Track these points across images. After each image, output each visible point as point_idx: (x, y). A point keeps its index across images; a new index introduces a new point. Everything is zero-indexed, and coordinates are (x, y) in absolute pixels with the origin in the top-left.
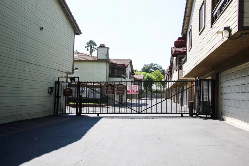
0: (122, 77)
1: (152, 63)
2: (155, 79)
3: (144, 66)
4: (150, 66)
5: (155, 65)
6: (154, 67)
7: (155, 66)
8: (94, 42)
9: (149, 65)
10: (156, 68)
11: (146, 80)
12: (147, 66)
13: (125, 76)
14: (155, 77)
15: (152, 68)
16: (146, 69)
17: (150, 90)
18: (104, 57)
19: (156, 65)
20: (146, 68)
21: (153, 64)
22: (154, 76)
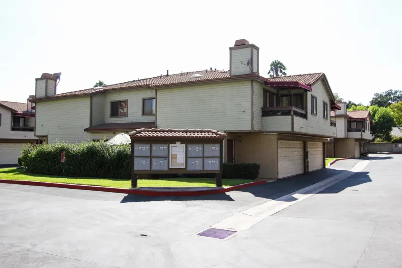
0: (292, 113)
1: (391, 90)
2: (396, 118)
3: (375, 96)
4: (386, 96)
5: (396, 92)
6: (394, 97)
7: (397, 95)
8: (281, 64)
9: (384, 95)
10: (398, 97)
11: (379, 121)
12: (381, 96)
13: (306, 112)
14: (396, 114)
15: (391, 99)
16: (379, 101)
17: (388, 138)
18: (244, 70)
19: (398, 93)
20: (379, 99)
21: (393, 92)
22: (394, 111)
